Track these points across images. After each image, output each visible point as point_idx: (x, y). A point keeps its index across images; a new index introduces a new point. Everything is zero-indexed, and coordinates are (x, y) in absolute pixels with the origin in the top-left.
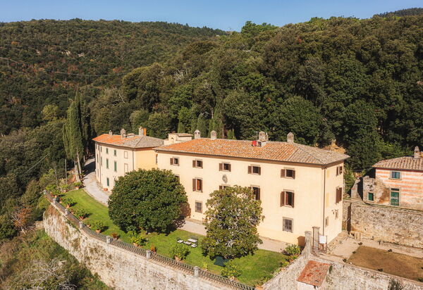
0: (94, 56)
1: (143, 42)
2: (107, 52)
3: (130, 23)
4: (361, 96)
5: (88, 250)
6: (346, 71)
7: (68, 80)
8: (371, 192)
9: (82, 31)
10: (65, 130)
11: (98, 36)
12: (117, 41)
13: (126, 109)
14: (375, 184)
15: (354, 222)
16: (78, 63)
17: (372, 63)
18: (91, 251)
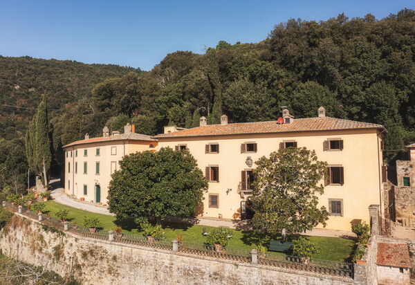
0: (45, 91)
1: (97, 81)
2: (59, 88)
3: (82, 63)
4: (380, 78)
5: (79, 255)
6: (362, 52)
7: (16, 113)
8: (407, 176)
9: (33, 67)
10: (29, 138)
11: (49, 73)
12: (70, 79)
13: (100, 118)
14: (411, 166)
15: (400, 207)
16: (27, 97)
17: (385, 47)
18: (84, 255)
